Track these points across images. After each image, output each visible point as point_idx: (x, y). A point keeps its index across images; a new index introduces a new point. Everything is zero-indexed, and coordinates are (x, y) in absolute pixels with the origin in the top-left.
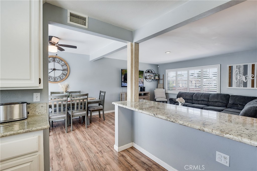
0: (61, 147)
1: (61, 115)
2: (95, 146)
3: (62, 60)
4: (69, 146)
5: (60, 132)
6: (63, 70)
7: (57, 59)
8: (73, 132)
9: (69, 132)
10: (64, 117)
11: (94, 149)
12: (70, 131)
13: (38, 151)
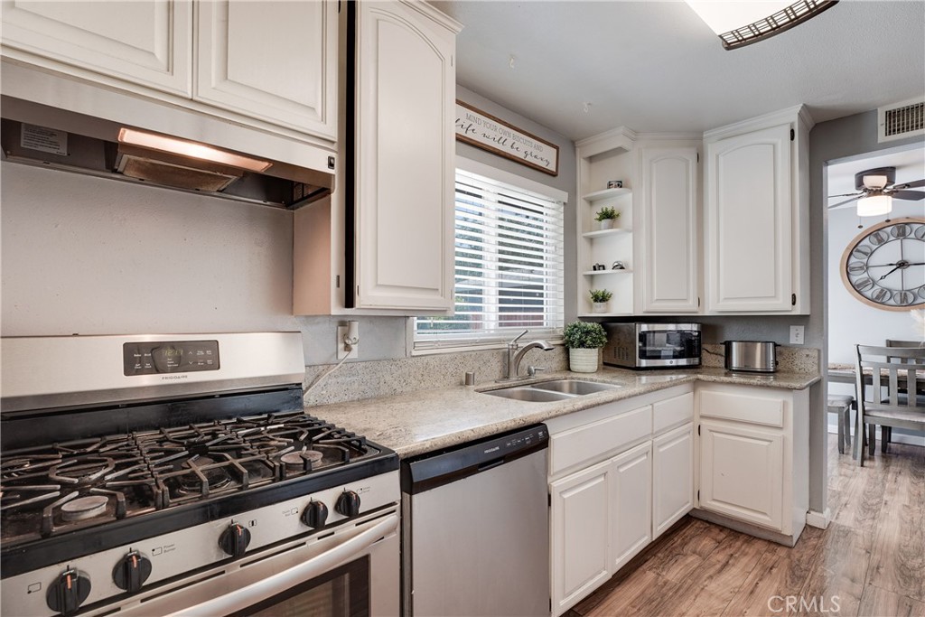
13: (781, 428)
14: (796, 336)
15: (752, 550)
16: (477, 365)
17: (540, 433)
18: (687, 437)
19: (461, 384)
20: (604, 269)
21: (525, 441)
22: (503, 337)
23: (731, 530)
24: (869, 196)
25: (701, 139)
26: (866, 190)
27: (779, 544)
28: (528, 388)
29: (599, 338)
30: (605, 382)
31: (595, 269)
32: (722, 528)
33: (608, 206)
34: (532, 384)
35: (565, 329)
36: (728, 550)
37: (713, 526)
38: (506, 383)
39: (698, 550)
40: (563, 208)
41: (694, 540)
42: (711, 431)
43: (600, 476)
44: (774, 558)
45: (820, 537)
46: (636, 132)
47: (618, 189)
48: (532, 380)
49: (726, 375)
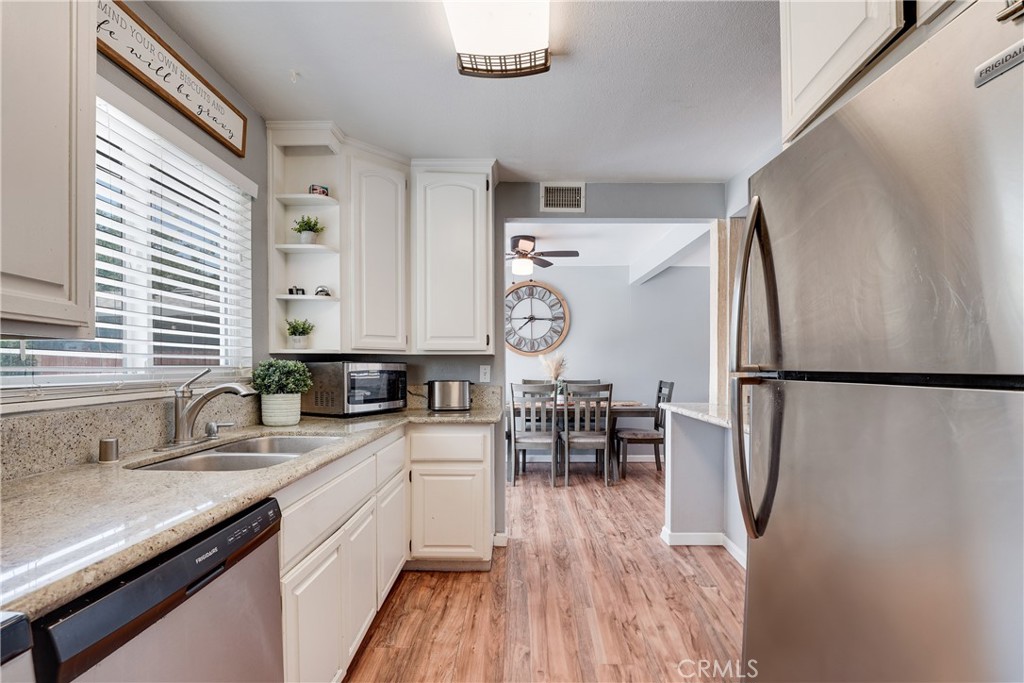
0: (534, 507)
1: (540, 437)
2: (614, 523)
3: (550, 292)
4: (553, 511)
5: (540, 484)
6: (554, 319)
7: (540, 289)
8: (570, 488)
9: (559, 486)
10: (549, 444)
11: (609, 526)
12: (563, 485)
13: (481, 461)
14: (484, 375)
15: (461, 586)
16: (118, 425)
17: (271, 513)
18: (402, 485)
19: (89, 460)
20: (303, 293)
21: (252, 529)
22: (163, 380)
23: (440, 572)
24: (519, 258)
25: (409, 165)
26: (518, 252)
27: (479, 572)
28: (213, 454)
29: (304, 381)
30: (317, 434)
31: (291, 292)
32: (432, 573)
33: (311, 215)
34: (218, 448)
35: (255, 368)
36: (442, 593)
37: (424, 574)
38: (176, 451)
39: (418, 604)
40: (250, 204)
41: (411, 595)
42: (422, 475)
43: (332, 553)
44: (480, 585)
45: (505, 555)
46: (346, 135)
47: (323, 197)
48: (214, 441)
49: (429, 415)
